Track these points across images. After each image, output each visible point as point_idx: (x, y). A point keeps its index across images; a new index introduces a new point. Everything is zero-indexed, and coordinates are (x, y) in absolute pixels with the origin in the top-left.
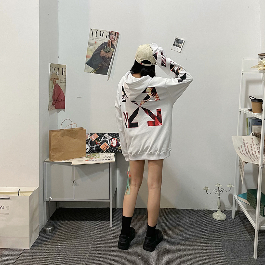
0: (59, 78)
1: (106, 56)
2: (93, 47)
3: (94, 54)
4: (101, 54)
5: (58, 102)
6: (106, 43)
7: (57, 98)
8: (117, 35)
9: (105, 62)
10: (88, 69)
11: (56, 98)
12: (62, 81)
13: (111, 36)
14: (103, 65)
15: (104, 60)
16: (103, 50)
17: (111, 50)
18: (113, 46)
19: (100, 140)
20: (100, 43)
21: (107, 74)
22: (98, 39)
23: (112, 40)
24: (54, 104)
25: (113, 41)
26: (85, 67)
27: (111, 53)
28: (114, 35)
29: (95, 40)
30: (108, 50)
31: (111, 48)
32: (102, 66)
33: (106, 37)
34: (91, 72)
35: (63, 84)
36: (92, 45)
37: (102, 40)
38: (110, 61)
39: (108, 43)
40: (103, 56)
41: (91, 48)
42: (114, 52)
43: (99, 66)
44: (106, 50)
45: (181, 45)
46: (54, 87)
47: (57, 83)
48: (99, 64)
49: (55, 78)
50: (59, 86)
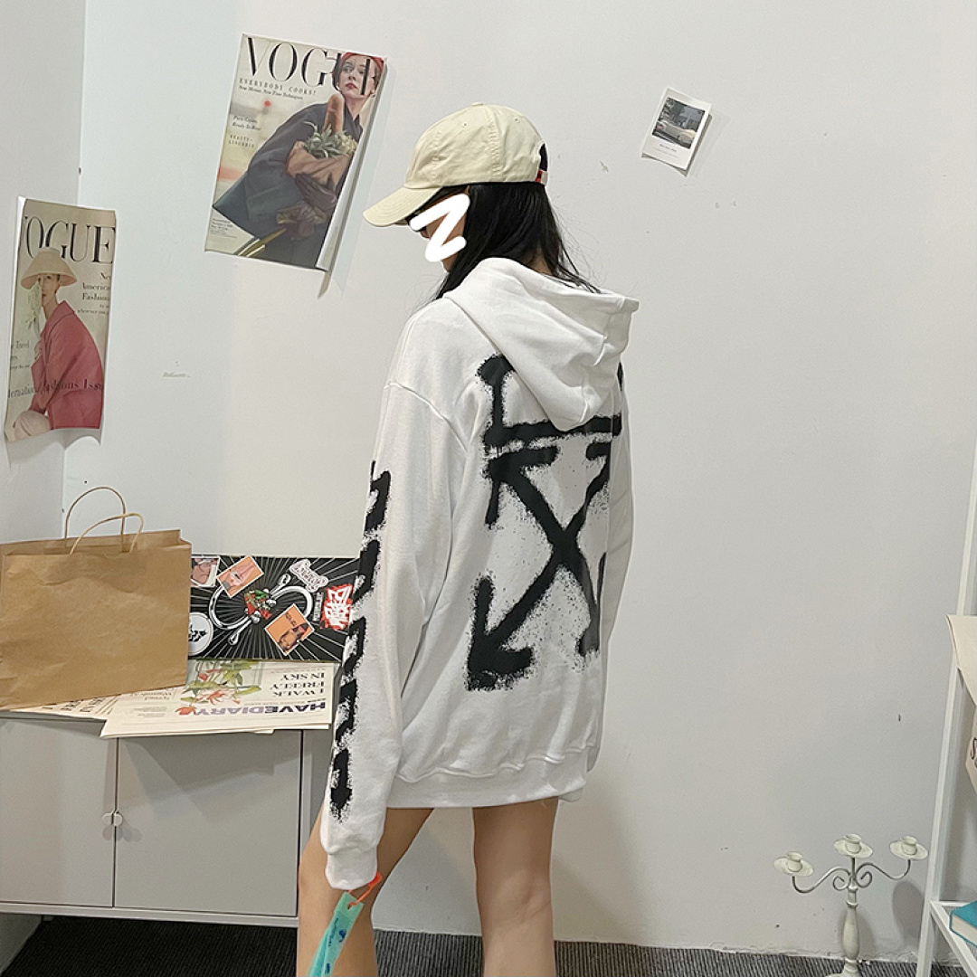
0: (77, 278)
1: (315, 176)
2: (251, 125)
3: (255, 162)
4: (291, 165)
5: (65, 395)
6: (317, 110)
7: (64, 376)
8: (375, 70)
9: (309, 203)
10: (224, 234)
11: (55, 374)
12: (90, 292)
13: (344, 75)
14: (299, 219)
15: (303, 193)
16: (301, 143)
17: (344, 148)
18: (354, 128)
19: (266, 591)
20: (287, 108)
21: (317, 266)
22: (278, 91)
23: (351, 98)
24: (42, 407)
25: (355, 100)
26: (211, 226)
27: (340, 160)
28: (361, 73)
29: (265, 94)
30: (329, 143)
31: (344, 137)
32: (292, 221)
33: (321, 83)
34: (236, 254)
35: (96, 305)
36: (250, 116)
37: (297, 94)
38: (335, 198)
39: (326, 109)
40: (299, 172)
41: (243, 130)
42: (357, 154)
43: (281, 222)
44: (315, 143)
45: (690, 133)
46: (43, 321)
47: (64, 302)
48: (282, 213)
49: (56, 277)
50: (76, 313)
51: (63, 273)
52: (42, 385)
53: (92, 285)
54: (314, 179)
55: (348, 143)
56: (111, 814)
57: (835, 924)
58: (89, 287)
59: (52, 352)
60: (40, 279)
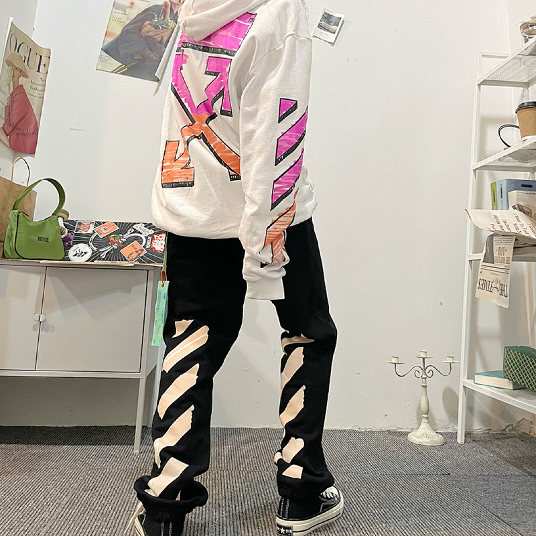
0: (29, 76)
1: (154, 37)
2: (123, 13)
3: (124, 30)
4: (143, 32)
5: (17, 134)
6: (157, 7)
7: (18, 123)
9: (152, 51)
10: (107, 63)
11: (14, 120)
14: (145, 57)
15: (148, 45)
16: (148, 22)
17: (170, 26)
19: (121, 235)
20: (142, 6)
21: (156, 75)
23: (174, 3)
24: (7, 133)
25: (176, 4)
26: (100, 58)
27: (167, 31)
31: (170, 21)
32: (141, 58)
34: (112, 72)
36: (123, 9)
37: (148, 0)
38: (164, 48)
40: (147, 35)
41: (119, 15)
43: (136, 58)
44: (155, 22)
45: (334, 27)
46: (12, 89)
47: (22, 85)
48: (137, 54)
49: (20, 71)
50: (28, 95)
51: (23, 70)
52: (8, 121)
53: (36, 83)
54: (153, 39)
55: (171, 24)
56: (39, 315)
57: (415, 413)
58: (33, 83)
59: (13, 109)
60: (13, 66)
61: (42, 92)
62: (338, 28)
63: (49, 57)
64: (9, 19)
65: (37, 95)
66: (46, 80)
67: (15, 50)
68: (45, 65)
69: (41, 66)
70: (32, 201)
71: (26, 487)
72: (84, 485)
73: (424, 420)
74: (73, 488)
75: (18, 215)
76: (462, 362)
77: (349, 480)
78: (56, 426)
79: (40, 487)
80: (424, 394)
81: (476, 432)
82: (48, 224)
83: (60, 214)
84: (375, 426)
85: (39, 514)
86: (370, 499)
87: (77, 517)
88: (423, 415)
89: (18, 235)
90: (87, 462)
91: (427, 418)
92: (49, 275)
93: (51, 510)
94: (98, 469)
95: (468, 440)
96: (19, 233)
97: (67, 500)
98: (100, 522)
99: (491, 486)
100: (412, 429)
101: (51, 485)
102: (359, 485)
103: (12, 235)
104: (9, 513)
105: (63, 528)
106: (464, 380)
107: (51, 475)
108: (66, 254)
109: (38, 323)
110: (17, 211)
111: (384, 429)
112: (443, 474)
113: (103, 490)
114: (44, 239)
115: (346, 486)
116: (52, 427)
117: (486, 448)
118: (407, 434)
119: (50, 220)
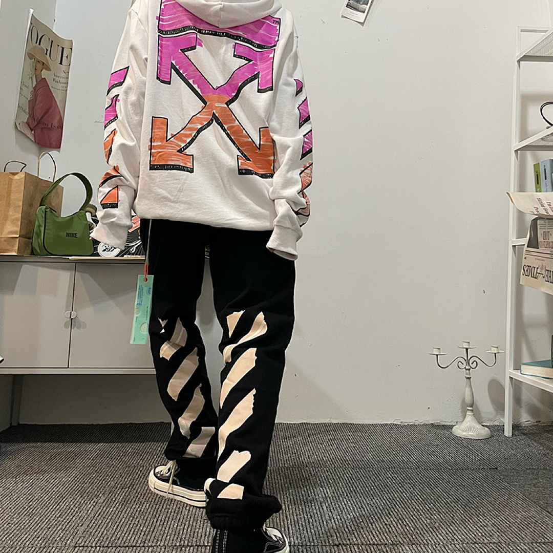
0: (52, 69)
5: (42, 129)
7: (42, 117)
11: (38, 114)
12: (57, 79)
24: (32, 127)
35: (60, 86)
45: (364, 6)
46: (35, 83)
47: (45, 78)
49: (42, 63)
50: (51, 88)
51: (45, 63)
52: (32, 115)
53: (58, 75)
56: (70, 312)
57: (459, 405)
58: (57, 76)
59: (37, 102)
60: (35, 59)
61: (65, 85)
62: (368, 7)
63: (71, 49)
64: (29, 11)
65: (61, 88)
66: (68, 73)
67: (36, 43)
68: (67, 57)
69: (63, 58)
70: (60, 196)
71: (63, 485)
72: (121, 483)
73: (468, 413)
74: (110, 486)
75: (46, 211)
76: (508, 352)
77: (391, 475)
78: (91, 423)
79: (77, 485)
80: (468, 386)
81: (524, 424)
82: (76, 220)
83: (88, 209)
84: (417, 419)
85: (77, 512)
86: (414, 494)
87: (115, 516)
88: (468, 408)
89: (46, 231)
90: (123, 459)
91: (472, 411)
92: (78, 271)
93: (88, 509)
94: (135, 467)
95: (516, 433)
96: (47, 229)
97: (104, 498)
98: (137, 520)
99: (541, 480)
100: (457, 423)
101: (88, 483)
102: (403, 481)
103: (40, 232)
104: (47, 512)
105: (101, 527)
106: (510, 371)
107: (87, 473)
108: (96, 249)
109: (69, 320)
110: (44, 207)
111: (427, 423)
112: (490, 469)
113: (140, 487)
114: (73, 234)
115: (388, 481)
116: (87, 425)
117: (535, 441)
118: (451, 427)
119: (78, 216)
